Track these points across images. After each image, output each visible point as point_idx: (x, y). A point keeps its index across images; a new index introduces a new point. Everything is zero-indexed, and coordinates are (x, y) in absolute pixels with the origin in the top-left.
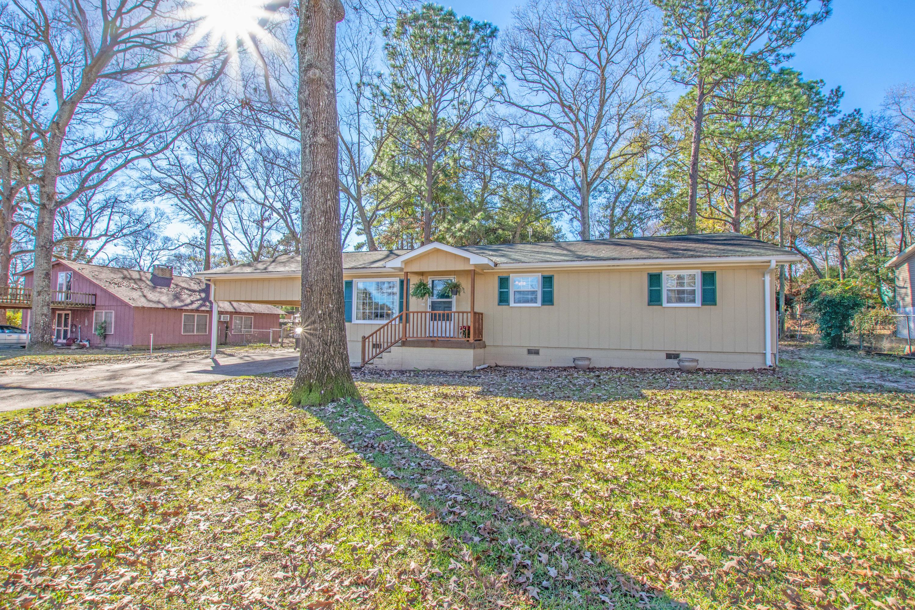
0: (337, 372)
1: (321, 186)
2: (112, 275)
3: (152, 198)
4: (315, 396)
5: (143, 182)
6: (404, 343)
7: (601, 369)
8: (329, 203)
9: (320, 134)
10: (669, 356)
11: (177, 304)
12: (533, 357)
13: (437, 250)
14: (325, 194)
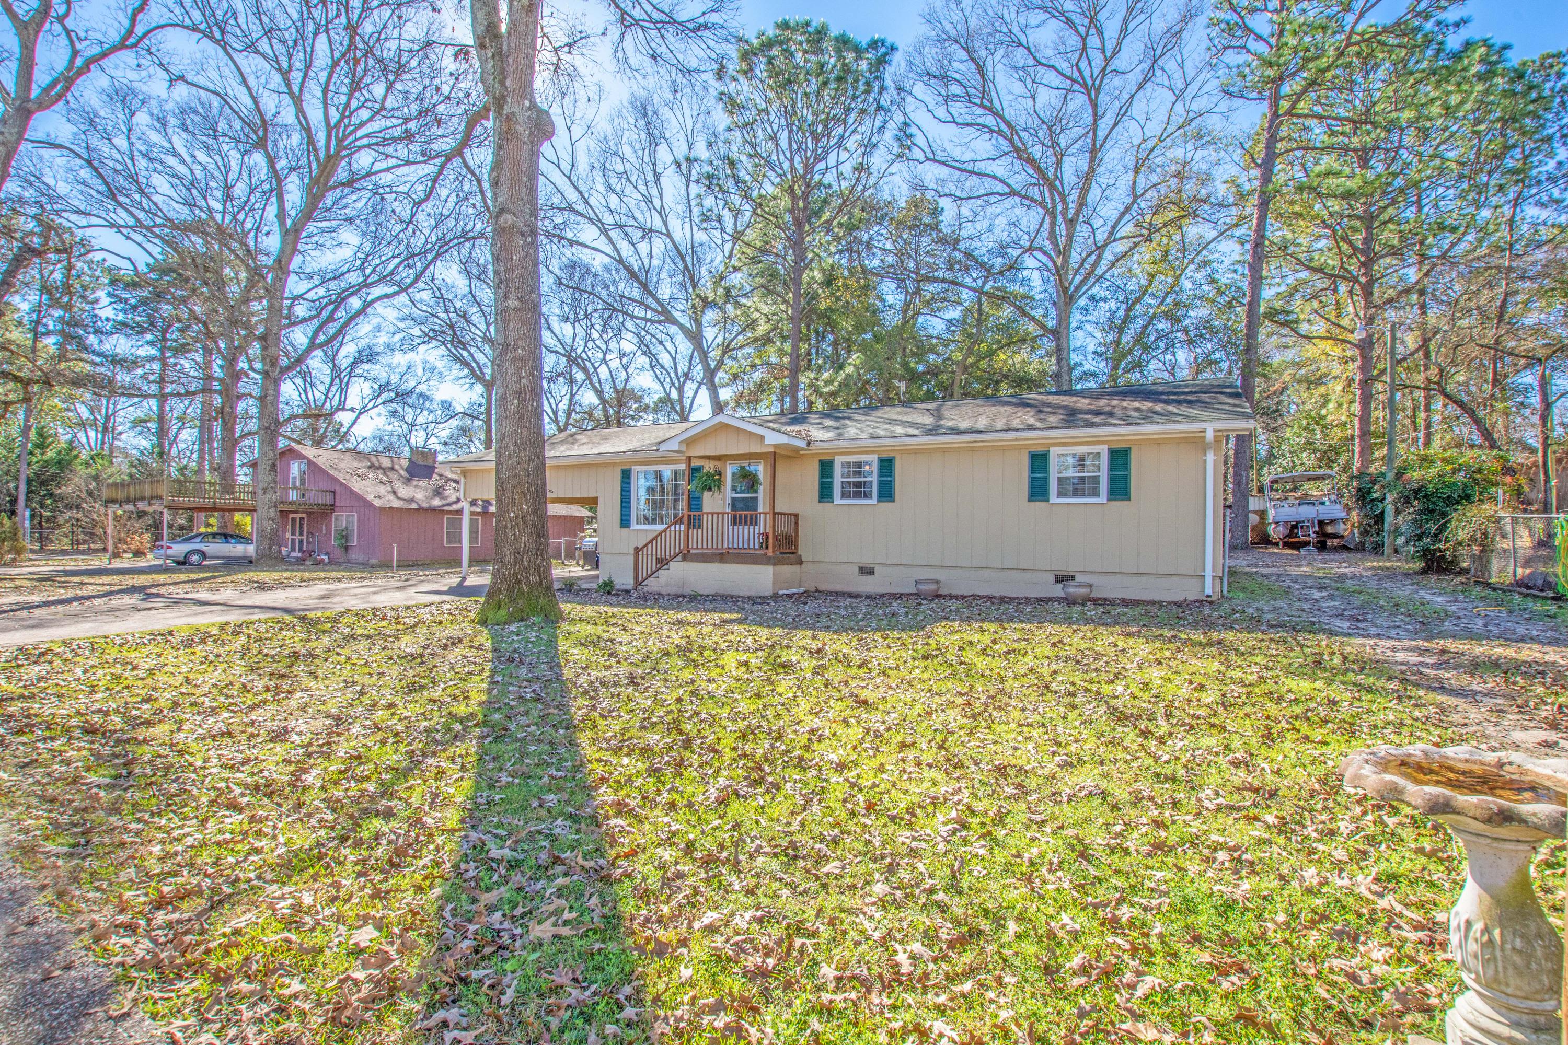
0: (532, 587)
1: (515, 359)
2: (356, 464)
3: (414, 348)
4: (502, 614)
5: (401, 325)
6: (686, 556)
7: (951, 597)
8: (524, 381)
9: (512, 296)
10: (1059, 579)
11: (437, 502)
12: (866, 578)
13: (727, 426)
14: (518, 371)
